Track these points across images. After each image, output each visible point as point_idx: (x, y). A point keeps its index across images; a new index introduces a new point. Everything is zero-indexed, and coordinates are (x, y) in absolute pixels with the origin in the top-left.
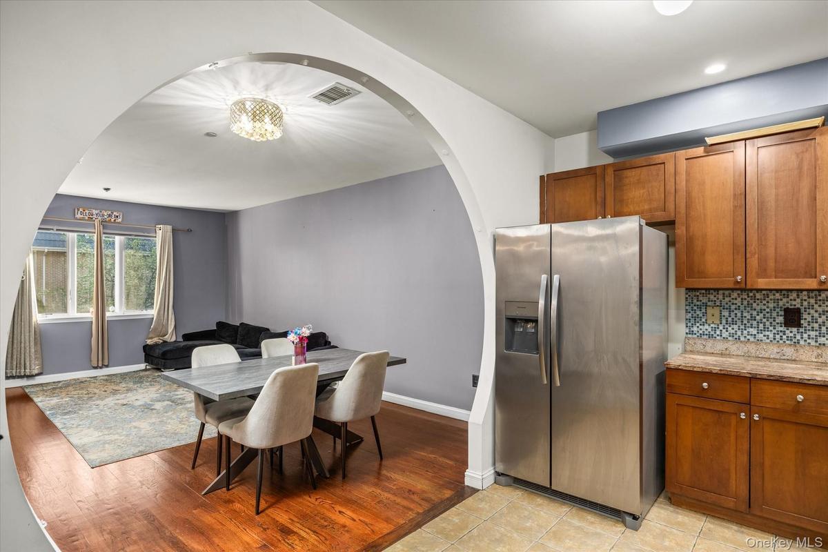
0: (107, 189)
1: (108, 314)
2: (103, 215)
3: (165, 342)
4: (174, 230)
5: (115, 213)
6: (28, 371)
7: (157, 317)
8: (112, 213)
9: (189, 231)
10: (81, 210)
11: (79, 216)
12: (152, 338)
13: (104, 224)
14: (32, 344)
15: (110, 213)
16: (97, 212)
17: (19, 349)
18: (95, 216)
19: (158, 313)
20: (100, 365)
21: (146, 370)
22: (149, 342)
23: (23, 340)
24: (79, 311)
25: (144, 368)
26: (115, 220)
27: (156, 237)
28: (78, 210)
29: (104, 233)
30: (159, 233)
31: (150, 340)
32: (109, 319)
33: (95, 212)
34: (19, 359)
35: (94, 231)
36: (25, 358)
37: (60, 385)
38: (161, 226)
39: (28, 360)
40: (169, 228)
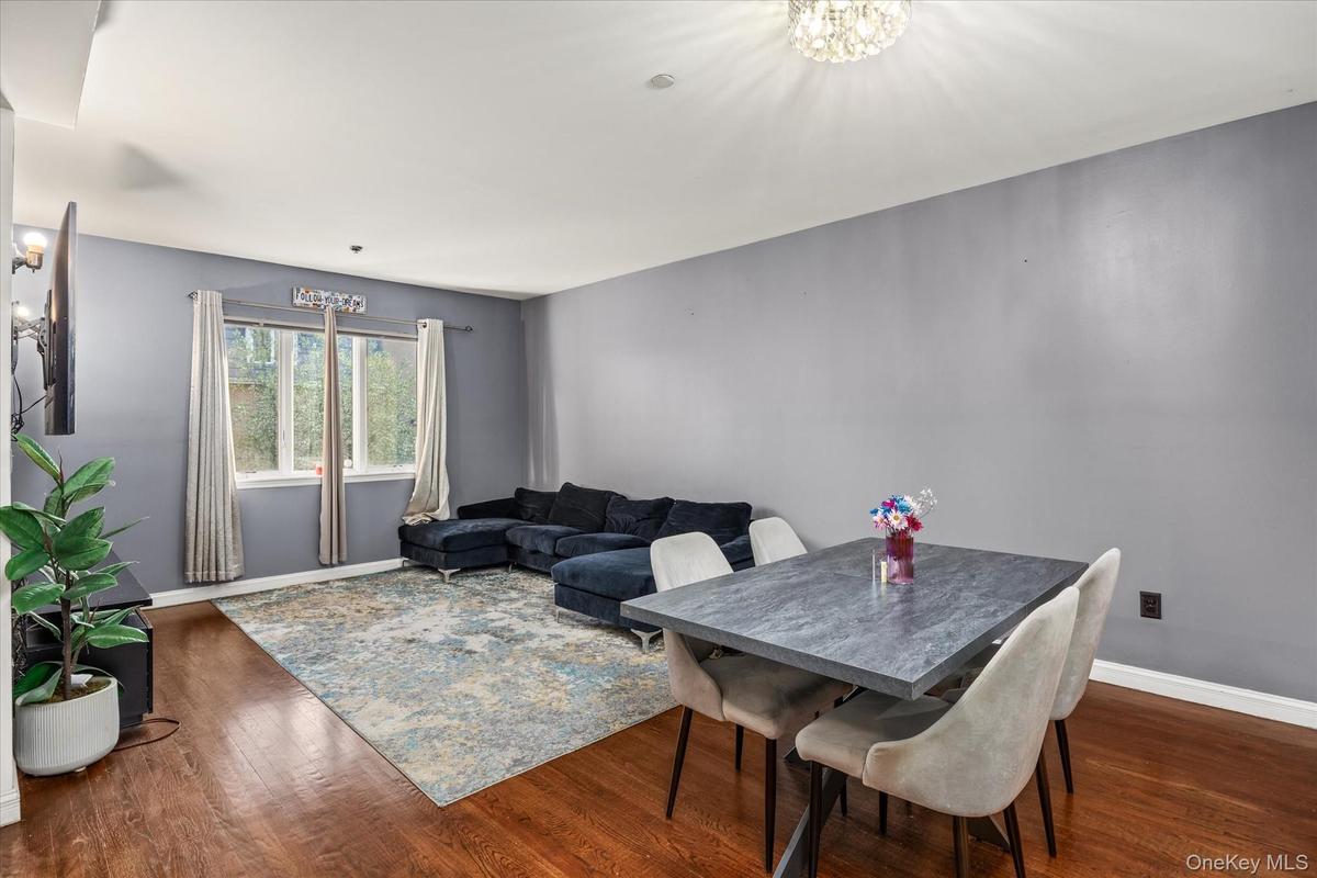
0: (356, 249)
1: (346, 472)
2: (337, 301)
3: (434, 520)
4: (446, 328)
5: (354, 298)
6: (222, 573)
7: (422, 478)
8: (351, 297)
9: (468, 330)
10: (302, 291)
11: (298, 301)
12: (412, 514)
13: (340, 316)
14: (229, 525)
15: (346, 297)
16: (327, 294)
17: (207, 534)
18: (323, 302)
19: (424, 472)
20: (335, 561)
21: (403, 569)
22: (409, 521)
23: (213, 519)
24: (298, 467)
25: (399, 566)
26: (354, 310)
27: (417, 340)
28: (298, 291)
29: (339, 332)
30: (423, 333)
31: (410, 518)
32: (348, 481)
33: (323, 294)
34: (206, 552)
35: (322, 328)
36: (216, 551)
37: (274, 597)
38: (427, 321)
39: (221, 553)
40: (439, 324)
